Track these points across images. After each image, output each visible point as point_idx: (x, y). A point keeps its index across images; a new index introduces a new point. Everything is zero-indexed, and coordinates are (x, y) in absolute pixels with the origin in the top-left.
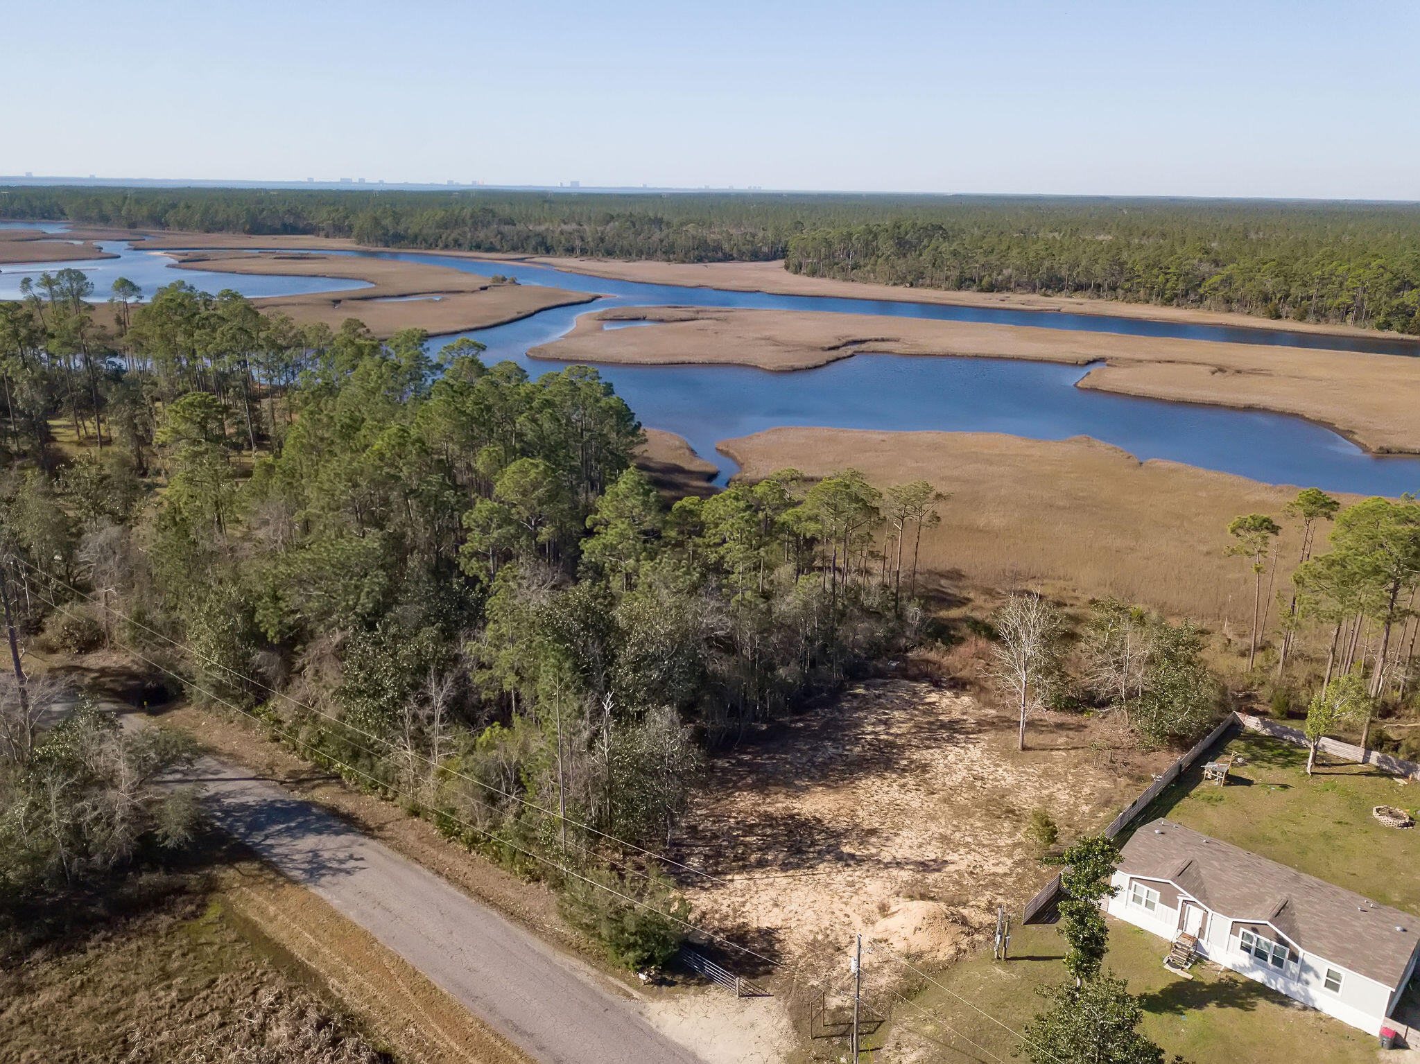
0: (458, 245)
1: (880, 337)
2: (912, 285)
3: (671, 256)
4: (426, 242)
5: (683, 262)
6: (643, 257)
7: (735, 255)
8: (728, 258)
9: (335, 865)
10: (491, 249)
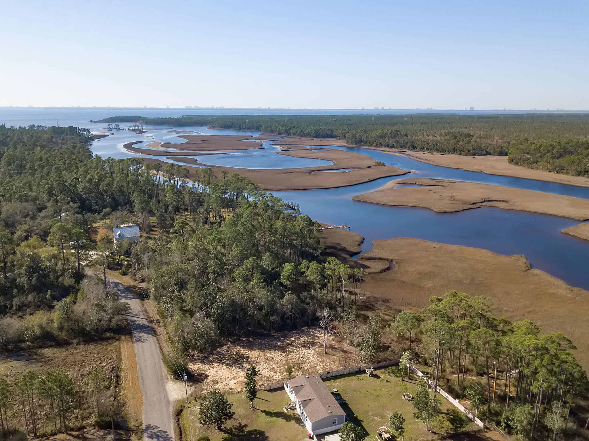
0: (381, 144)
1: (502, 200)
2: (557, 172)
3: (462, 152)
4: (370, 143)
5: (466, 155)
6: (451, 152)
7: (492, 153)
8: (488, 154)
9: (142, 340)
10: (393, 147)
